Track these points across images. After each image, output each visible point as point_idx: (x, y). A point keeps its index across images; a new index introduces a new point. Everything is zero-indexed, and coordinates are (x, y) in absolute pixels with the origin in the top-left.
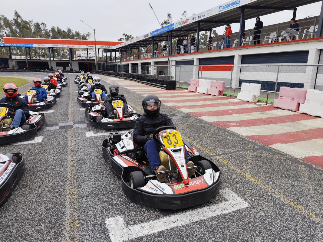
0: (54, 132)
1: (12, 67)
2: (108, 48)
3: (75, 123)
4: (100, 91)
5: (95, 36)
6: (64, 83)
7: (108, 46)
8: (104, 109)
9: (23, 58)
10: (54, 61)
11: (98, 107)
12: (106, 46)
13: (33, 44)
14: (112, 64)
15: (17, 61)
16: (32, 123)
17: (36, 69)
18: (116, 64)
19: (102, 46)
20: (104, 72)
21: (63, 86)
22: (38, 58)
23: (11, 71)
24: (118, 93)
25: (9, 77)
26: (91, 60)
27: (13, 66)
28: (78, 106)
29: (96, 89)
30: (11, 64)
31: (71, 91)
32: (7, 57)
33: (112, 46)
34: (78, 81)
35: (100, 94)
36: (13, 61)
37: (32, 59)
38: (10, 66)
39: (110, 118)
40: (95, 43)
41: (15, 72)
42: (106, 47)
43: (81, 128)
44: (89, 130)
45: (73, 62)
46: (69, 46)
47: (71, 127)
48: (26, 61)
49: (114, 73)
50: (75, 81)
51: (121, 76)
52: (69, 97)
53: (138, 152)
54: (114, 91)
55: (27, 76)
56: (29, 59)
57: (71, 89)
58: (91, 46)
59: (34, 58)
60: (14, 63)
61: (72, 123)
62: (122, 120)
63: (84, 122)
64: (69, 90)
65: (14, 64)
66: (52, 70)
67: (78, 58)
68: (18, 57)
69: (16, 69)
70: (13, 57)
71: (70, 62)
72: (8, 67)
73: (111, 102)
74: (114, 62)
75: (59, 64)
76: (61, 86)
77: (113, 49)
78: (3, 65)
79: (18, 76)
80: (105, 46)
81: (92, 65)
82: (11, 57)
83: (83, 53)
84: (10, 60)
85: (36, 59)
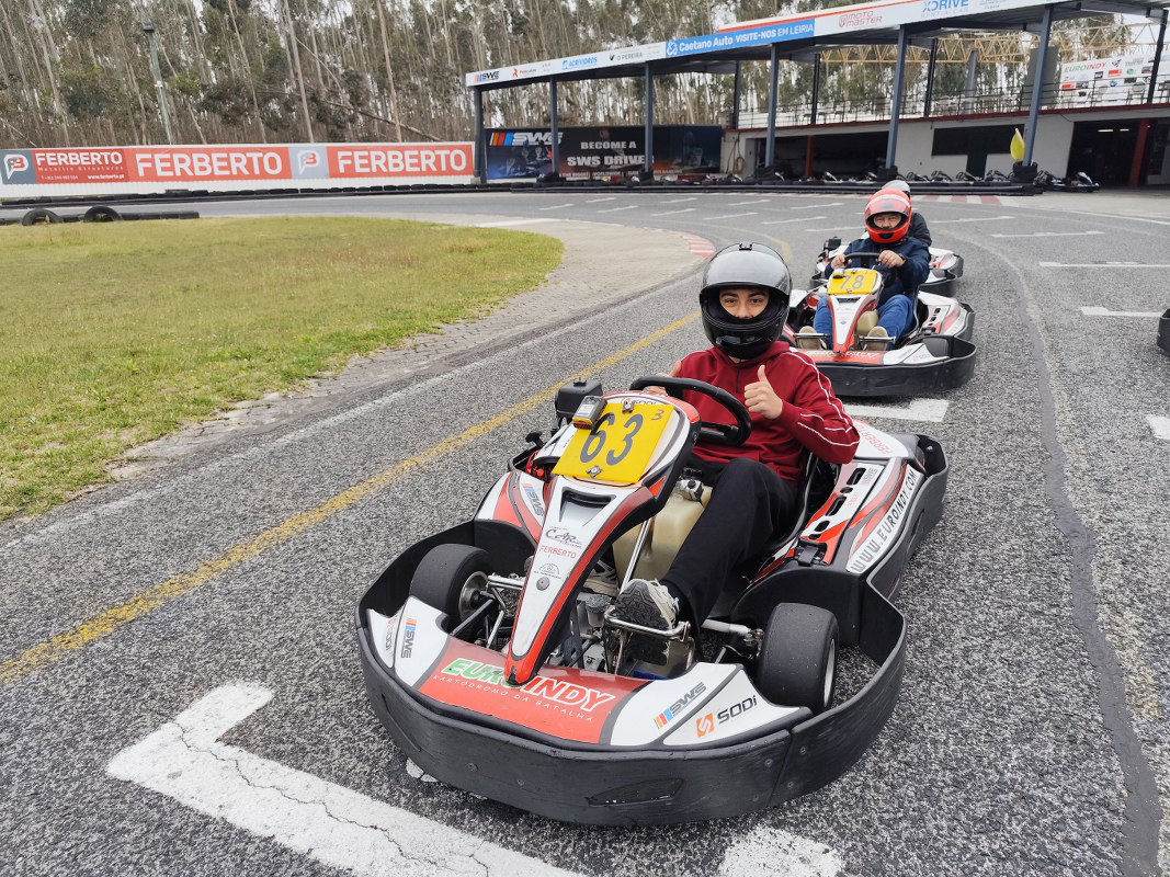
1: (731, 169)
10: (929, 124)
22: (850, 118)
27: (736, 164)
30: (734, 153)
32: (723, 122)
36: (738, 140)
37: (820, 120)
38: (723, 166)
45: (1043, 122)
56: (806, 121)
59: (833, 119)
60: (742, 148)
65: (743, 154)
68: (761, 120)
69: (749, 173)
70: (745, 121)
71: (1026, 119)
72: (717, 170)
78: (699, 158)
82: (734, 118)
83: (1105, 76)
84: (730, 136)
85: (837, 119)
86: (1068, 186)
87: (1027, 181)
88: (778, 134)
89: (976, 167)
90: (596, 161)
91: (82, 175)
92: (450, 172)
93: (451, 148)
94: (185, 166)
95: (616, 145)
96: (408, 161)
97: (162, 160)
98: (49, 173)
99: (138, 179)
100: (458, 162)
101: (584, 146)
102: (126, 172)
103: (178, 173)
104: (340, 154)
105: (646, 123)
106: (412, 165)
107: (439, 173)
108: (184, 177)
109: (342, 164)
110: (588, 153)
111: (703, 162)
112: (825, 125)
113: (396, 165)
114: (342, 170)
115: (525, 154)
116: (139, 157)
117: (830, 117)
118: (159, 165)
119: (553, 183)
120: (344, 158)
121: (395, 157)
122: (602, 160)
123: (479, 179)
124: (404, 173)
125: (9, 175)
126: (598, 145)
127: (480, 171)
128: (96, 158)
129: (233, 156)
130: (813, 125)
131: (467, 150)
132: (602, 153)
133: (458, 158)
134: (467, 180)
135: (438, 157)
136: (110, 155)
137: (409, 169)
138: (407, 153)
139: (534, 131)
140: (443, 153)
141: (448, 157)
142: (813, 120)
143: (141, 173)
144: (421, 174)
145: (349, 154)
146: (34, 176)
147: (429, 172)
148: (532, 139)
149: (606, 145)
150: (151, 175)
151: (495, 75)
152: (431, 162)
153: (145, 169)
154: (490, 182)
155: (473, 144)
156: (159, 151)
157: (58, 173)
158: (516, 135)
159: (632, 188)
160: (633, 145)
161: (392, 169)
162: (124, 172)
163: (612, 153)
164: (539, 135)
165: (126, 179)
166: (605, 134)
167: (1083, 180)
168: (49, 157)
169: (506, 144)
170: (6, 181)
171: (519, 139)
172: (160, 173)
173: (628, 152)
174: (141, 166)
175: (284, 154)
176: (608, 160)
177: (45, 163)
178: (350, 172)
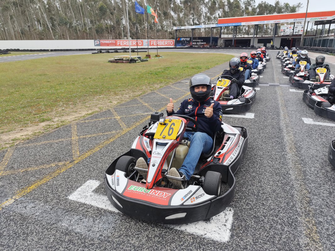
0: (267, 87)
2: (321, 20)
3: (280, 84)
4: (305, 63)
5: (307, 7)
6: (268, 58)
7: (322, 17)
8: (307, 76)
9: (230, 36)
10: (257, 38)
11: (302, 74)
12: (319, 17)
13: (242, 23)
14: (322, 39)
15: (225, 40)
16: (254, 79)
17: (238, 46)
18: (328, 38)
19: (314, 18)
20: (309, 48)
21: (267, 60)
22: (243, 36)
23: (219, 48)
24: (323, 62)
25: (219, 53)
26: (296, 35)
27: (221, 44)
28: (282, 75)
29: (301, 61)
30: (220, 42)
31: (274, 64)
32: (218, 36)
33: (326, 17)
34: (280, 57)
35: (304, 66)
37: (237, 37)
38: (218, 45)
39: (311, 81)
40: (306, 15)
41: (222, 50)
42: (319, 19)
43: (286, 87)
44: (291, 89)
45: (275, 38)
46: (275, 22)
47: (278, 86)
48: (233, 39)
49: (323, 49)
50: (278, 56)
51: (331, 52)
52: (273, 69)
53: (330, 97)
54: (320, 61)
55: (233, 53)
57: (273, 63)
58: (300, 19)
59: (240, 36)
60: (222, 41)
61: (279, 84)
62: (322, 83)
63: (288, 84)
64: (272, 64)
66: (253, 48)
67: (282, 34)
68: (226, 36)
69: (223, 46)
70: (223, 36)
71: (273, 38)
72: (217, 45)
73: (314, 69)
74: (325, 37)
75: (260, 41)
76: (265, 60)
77: (327, 21)
78: (214, 43)
79: (225, 52)
80: (317, 18)
81: (297, 41)
82: (220, 36)
83: (289, 28)
84: (220, 39)
85: (240, 37)
86: (279, 49)
87: (273, 48)
88: (235, 39)
89: (265, 46)
90: (195, 43)
91: (108, 45)
92: (170, 45)
93: (170, 41)
94: (125, 43)
95: (199, 40)
96: (163, 43)
97: (122, 42)
98: (102, 44)
99: (117, 46)
100: (171, 43)
101: (194, 40)
102: (116, 44)
103: (124, 45)
104: (151, 42)
105: (211, 36)
106: (164, 44)
107: (168, 45)
108: (125, 45)
109: (152, 43)
110: (194, 42)
111: (215, 44)
112: (238, 38)
113: (161, 44)
114: (152, 45)
115: (183, 42)
116: (118, 42)
117: (239, 36)
118: (121, 43)
119: (191, 47)
120: (152, 42)
121: (161, 42)
122: (197, 43)
123: (175, 47)
124: (162, 45)
125: (96, 44)
126: (196, 40)
127: (175, 45)
128: (110, 42)
129: (133, 42)
130: (236, 37)
131: (173, 41)
132: (197, 42)
133: (171, 42)
134: (173, 47)
135: (168, 42)
136: (113, 41)
137: (163, 44)
138: (163, 42)
139: (185, 38)
140: (169, 42)
141: (170, 42)
142: (236, 36)
143: (118, 45)
144: (165, 45)
145: (153, 42)
146: (100, 45)
147: (166, 45)
148: (184, 39)
149: (197, 40)
150: (120, 45)
151: (181, 28)
152: (167, 43)
153: (119, 44)
154: (177, 47)
155: (174, 40)
156: (121, 41)
157: (104, 44)
158: (182, 38)
159: (208, 48)
160: (202, 40)
161: (160, 44)
162: (115, 44)
163: (198, 42)
164: (186, 38)
165: (115, 46)
166: (197, 38)
167: (282, 48)
168: (103, 41)
169: (180, 40)
170: (95, 46)
171: (182, 39)
172: (121, 45)
173: (201, 42)
174: (118, 43)
175: (142, 41)
176: (198, 43)
177: (102, 43)
178: (153, 45)
